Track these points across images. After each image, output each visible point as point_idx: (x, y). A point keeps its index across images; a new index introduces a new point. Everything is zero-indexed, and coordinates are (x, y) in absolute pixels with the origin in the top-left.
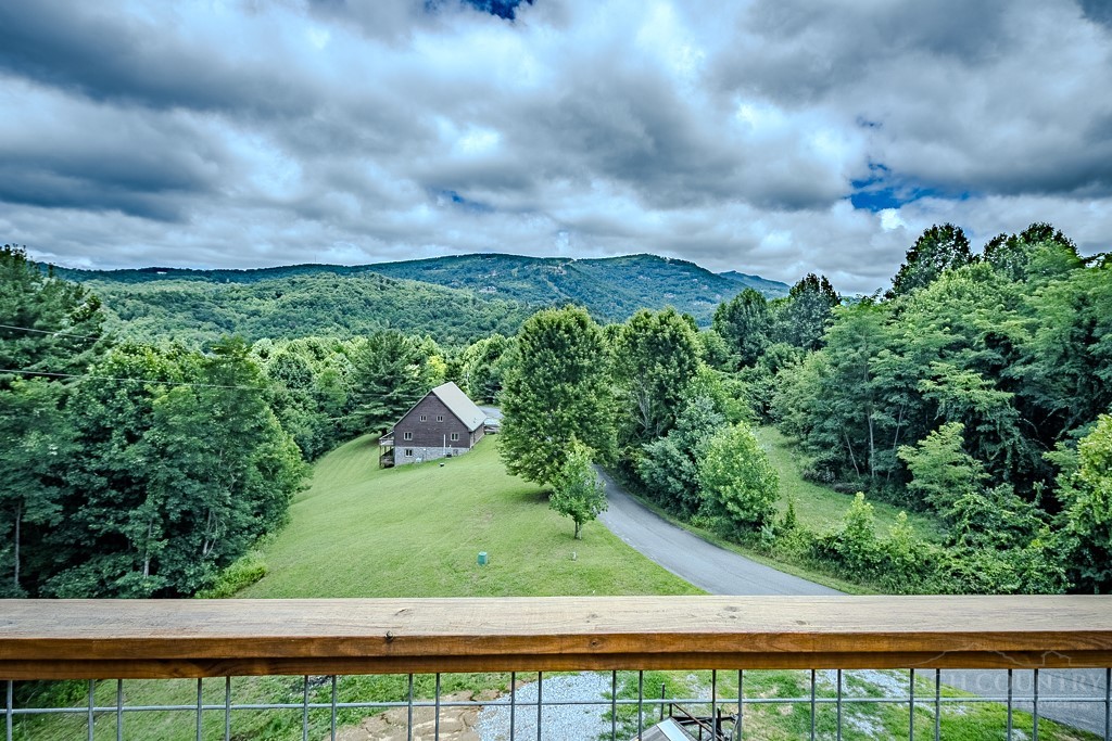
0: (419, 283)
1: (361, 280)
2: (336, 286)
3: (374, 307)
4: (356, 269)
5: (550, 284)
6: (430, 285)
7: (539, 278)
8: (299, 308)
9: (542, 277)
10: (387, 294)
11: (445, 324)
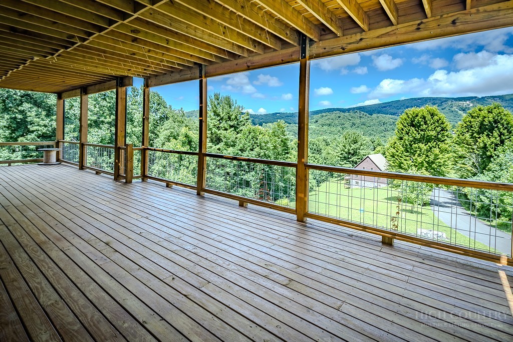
0: (379, 115)
1: (351, 114)
2: (339, 117)
3: (356, 126)
4: (349, 110)
5: (460, 112)
6: (385, 115)
7: (453, 109)
8: (324, 127)
9: (455, 108)
10: (363, 120)
11: (392, 134)
